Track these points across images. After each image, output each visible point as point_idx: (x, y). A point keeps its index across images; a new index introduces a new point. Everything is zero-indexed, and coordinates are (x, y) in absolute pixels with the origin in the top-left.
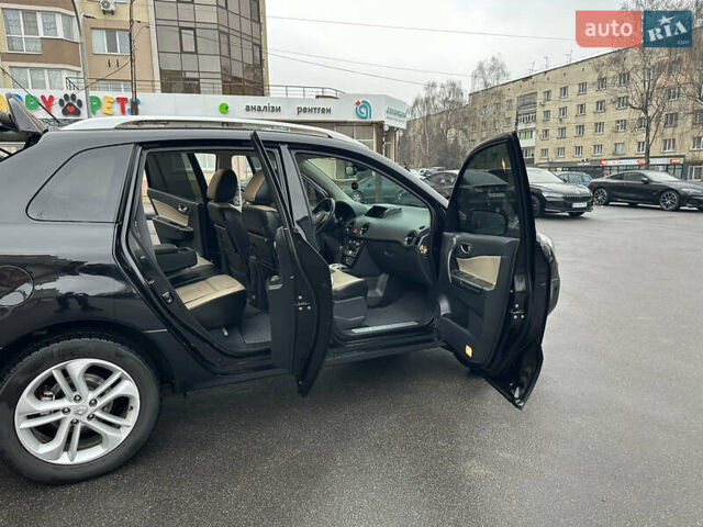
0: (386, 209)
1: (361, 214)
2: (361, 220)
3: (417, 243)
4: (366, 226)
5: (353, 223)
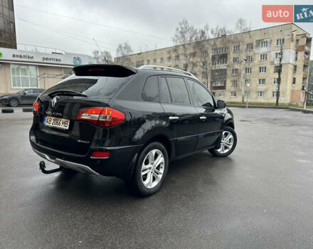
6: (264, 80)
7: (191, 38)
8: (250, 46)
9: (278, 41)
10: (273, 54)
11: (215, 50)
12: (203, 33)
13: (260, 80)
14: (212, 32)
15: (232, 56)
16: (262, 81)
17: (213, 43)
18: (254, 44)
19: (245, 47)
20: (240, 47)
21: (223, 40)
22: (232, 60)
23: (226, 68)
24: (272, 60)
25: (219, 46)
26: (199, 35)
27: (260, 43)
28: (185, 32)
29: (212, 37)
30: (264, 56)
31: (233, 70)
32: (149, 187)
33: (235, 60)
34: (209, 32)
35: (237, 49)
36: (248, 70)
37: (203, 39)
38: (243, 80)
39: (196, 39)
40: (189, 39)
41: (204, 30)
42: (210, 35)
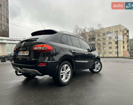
6: (111, 47)
7: (80, 32)
8: (104, 34)
9: (115, 32)
10: (114, 37)
11: (90, 36)
12: (84, 30)
13: (109, 47)
14: (88, 29)
15: (97, 38)
16: (110, 48)
17: (88, 33)
18: (106, 33)
19: (102, 34)
20: (100, 35)
21: (93, 32)
22: (97, 40)
23: (95, 43)
24: (113, 39)
25: (91, 35)
26: (83, 31)
27: (108, 33)
28: (77, 30)
29: (88, 31)
30: (110, 38)
31: (98, 44)
32: (64, 81)
33: (98, 40)
34: (87, 29)
35: (99, 35)
36: (104, 44)
37: (84, 32)
38: (102, 48)
39: (82, 32)
40: (79, 32)
41: (85, 28)
42: (87, 31)
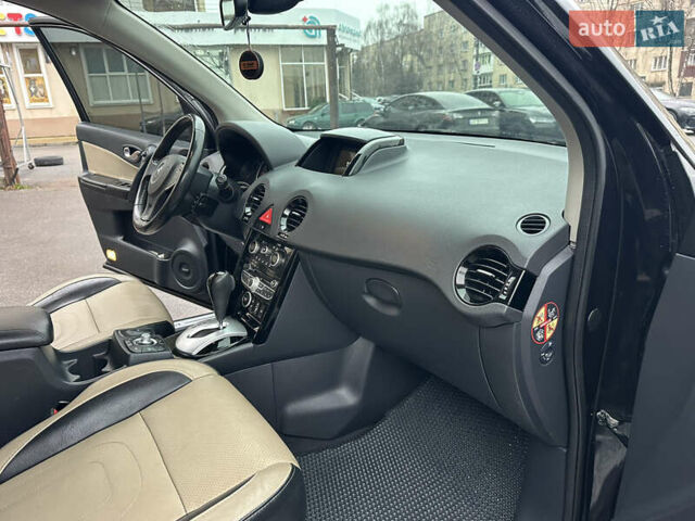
0: (358, 144)
1: (284, 162)
2: (285, 180)
3: (520, 301)
4: (299, 204)
5: (260, 191)
